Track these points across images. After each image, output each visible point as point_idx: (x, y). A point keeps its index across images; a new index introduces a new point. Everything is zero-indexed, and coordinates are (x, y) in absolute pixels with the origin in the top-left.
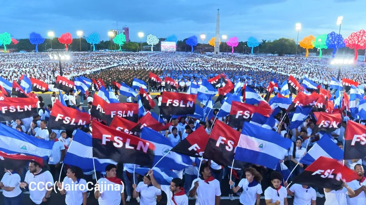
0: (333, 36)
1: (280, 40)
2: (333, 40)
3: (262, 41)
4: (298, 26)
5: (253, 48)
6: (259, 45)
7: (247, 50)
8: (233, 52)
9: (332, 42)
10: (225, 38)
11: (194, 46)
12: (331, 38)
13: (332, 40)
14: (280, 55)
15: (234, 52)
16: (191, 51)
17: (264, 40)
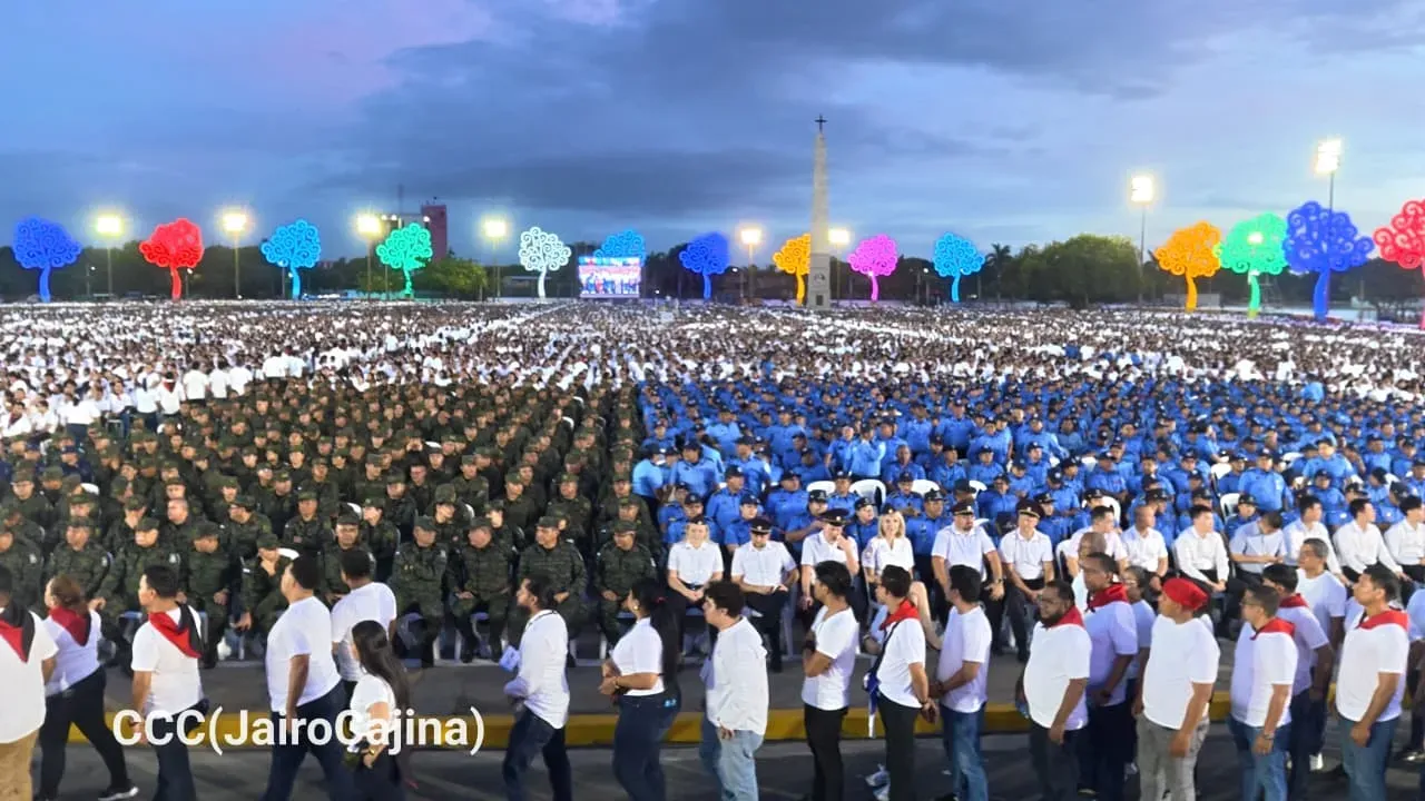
0: (1313, 218)
1: (1072, 243)
2: (1315, 235)
3: (993, 250)
4: (1143, 188)
5: (957, 281)
6: (983, 266)
7: (931, 288)
8: (874, 296)
9: (1309, 243)
10: (840, 239)
11: (713, 276)
12: (1302, 231)
13: (1308, 235)
14: (1077, 303)
15: (879, 299)
16: (700, 296)
17: (1002, 247)
